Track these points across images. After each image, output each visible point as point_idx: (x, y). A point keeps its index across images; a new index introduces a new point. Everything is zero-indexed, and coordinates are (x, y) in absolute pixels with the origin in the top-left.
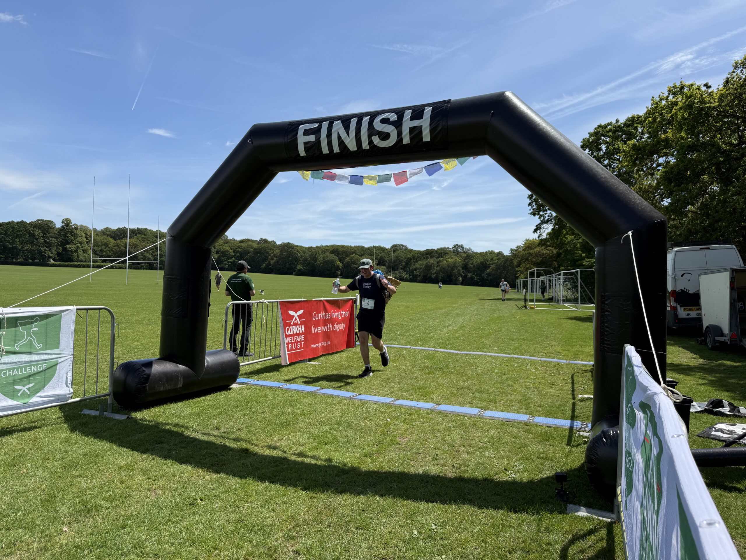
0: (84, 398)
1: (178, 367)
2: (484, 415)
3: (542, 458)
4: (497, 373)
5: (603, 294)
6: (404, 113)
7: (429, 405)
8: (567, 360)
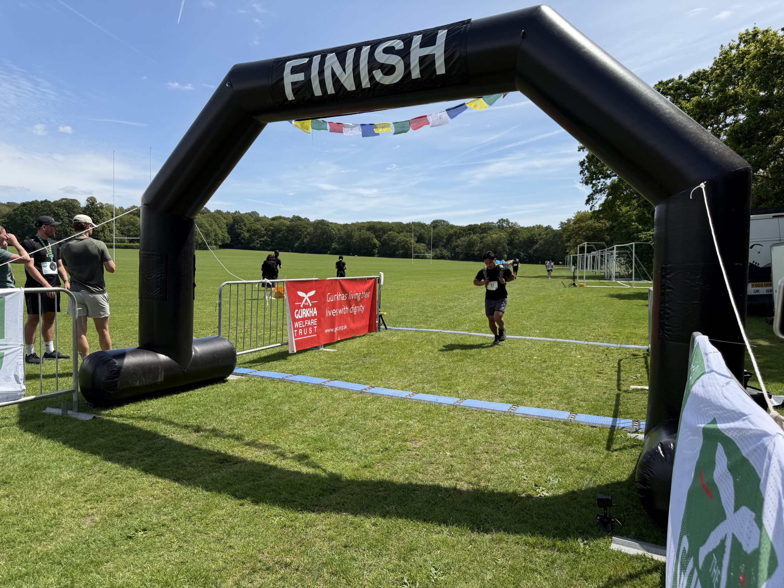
0: (41, 396)
1: (157, 357)
2: (516, 412)
3: (583, 469)
4: (536, 360)
5: (664, 266)
6: (412, 39)
7: (452, 400)
8: (618, 344)
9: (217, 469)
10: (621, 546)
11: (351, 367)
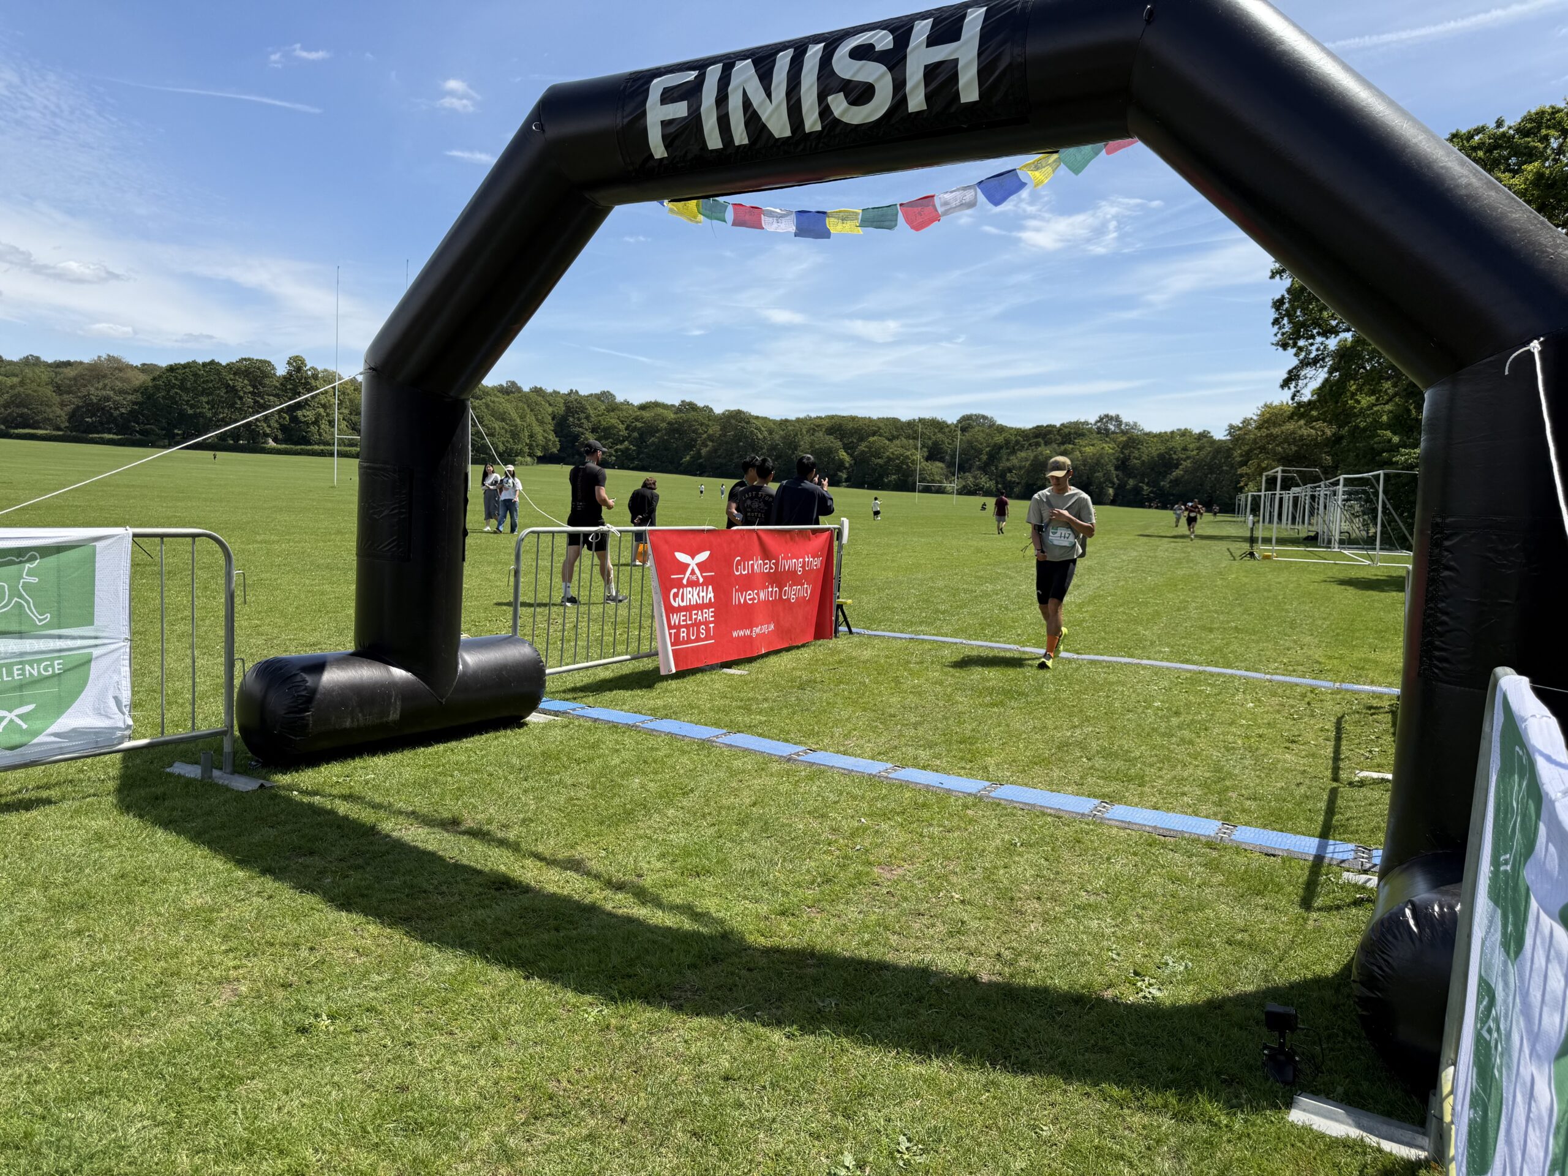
0: (162, 739)
1: (389, 671)
2: (1106, 815)
3: (1240, 943)
4: (1158, 708)
5: (1439, 520)
6: (912, 28)
7: (973, 785)
8: (1335, 681)
9: (487, 902)
10: (1313, 1116)
11: (772, 709)
